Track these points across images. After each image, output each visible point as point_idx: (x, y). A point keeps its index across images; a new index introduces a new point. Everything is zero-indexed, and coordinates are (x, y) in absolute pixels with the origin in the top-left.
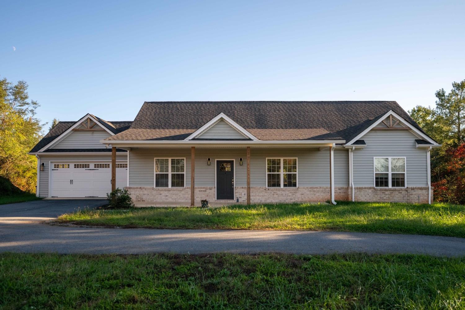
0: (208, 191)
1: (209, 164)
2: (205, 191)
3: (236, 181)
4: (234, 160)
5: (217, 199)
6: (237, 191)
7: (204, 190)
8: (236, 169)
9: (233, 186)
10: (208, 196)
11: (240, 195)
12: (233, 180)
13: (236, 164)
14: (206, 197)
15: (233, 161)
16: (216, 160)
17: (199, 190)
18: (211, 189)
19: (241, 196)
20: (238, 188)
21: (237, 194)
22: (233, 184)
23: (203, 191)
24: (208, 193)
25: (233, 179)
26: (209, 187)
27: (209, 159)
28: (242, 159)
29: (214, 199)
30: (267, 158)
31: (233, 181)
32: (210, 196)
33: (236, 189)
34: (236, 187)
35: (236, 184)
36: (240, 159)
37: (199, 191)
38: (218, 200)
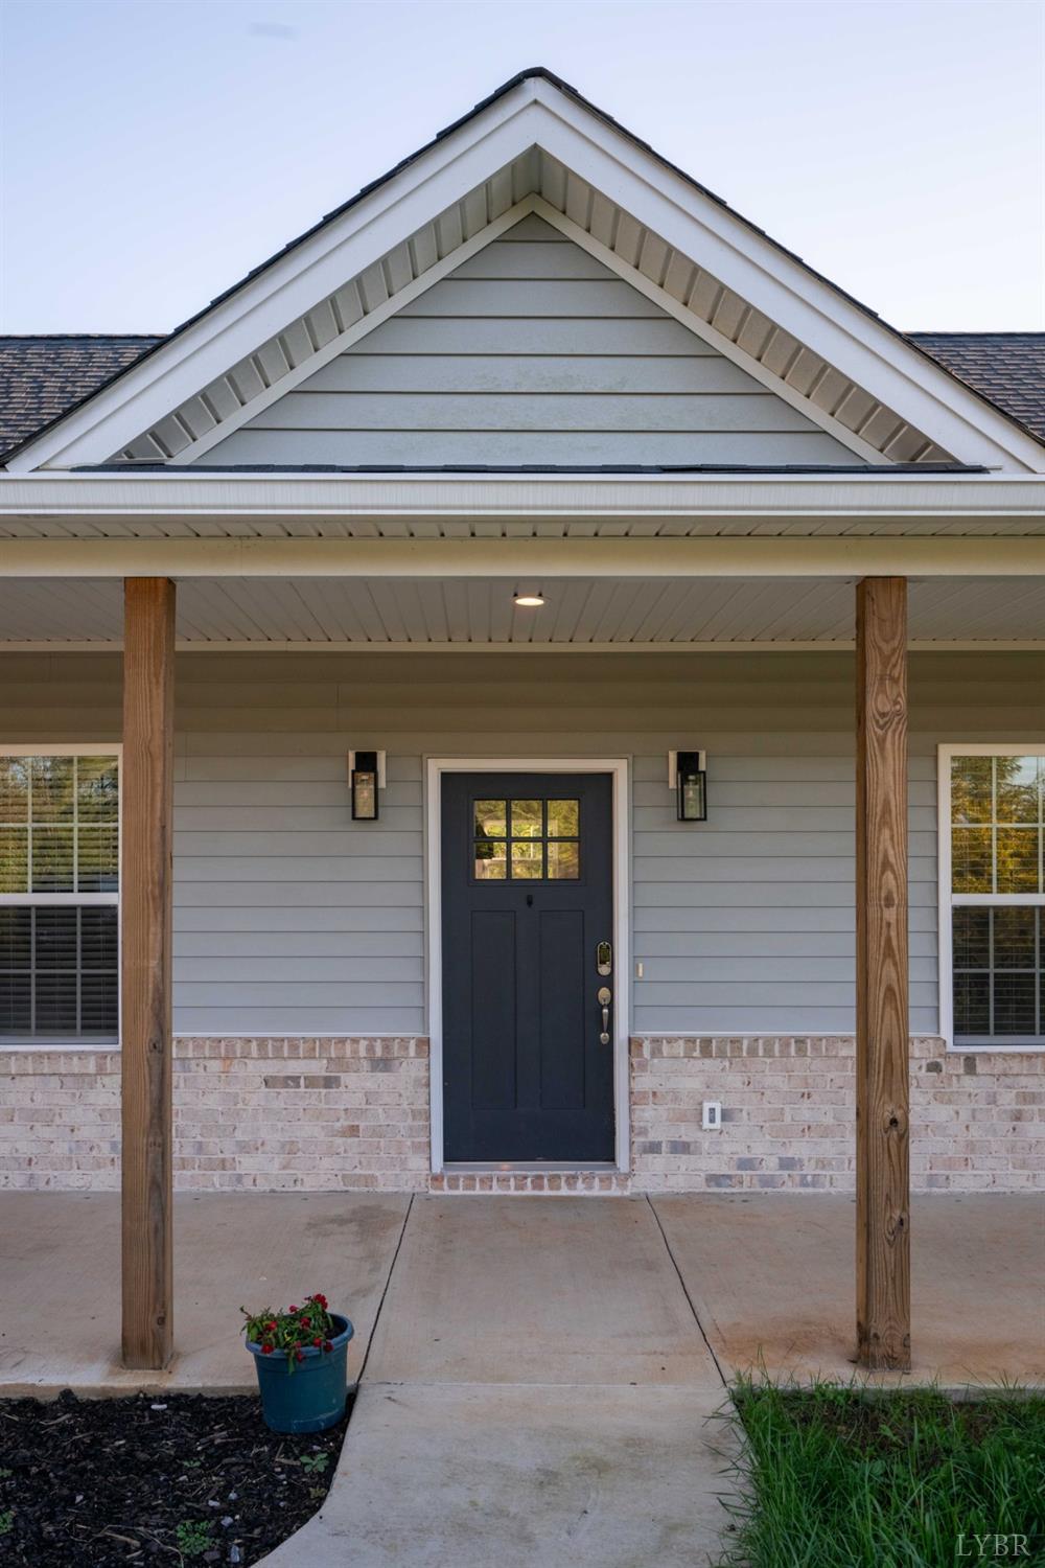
0: (358, 1082)
1: (366, 809)
2: (330, 1082)
3: (635, 982)
4: (620, 769)
5: (449, 1157)
6: (645, 1082)
7: (317, 1068)
8: (634, 858)
9: (610, 1030)
10: (353, 1131)
11: (682, 1118)
12: (604, 970)
13: (634, 807)
14: (339, 1141)
15: (608, 777)
16: (435, 768)
17: (272, 1068)
18: (383, 1064)
19: (686, 1133)
20: (656, 1052)
21: (647, 1113)
22: (611, 1006)
23: (311, 1082)
24: (357, 1101)
25: (608, 956)
26: (370, 1049)
27: (366, 762)
28: (694, 757)
29: (417, 1163)
30: (947, 753)
31: (609, 982)
32: (377, 1132)
33: (643, 1067)
34: (633, 1044)
35: (634, 1008)
36: (673, 757)
37: (268, 1082)
38: (463, 1170)
